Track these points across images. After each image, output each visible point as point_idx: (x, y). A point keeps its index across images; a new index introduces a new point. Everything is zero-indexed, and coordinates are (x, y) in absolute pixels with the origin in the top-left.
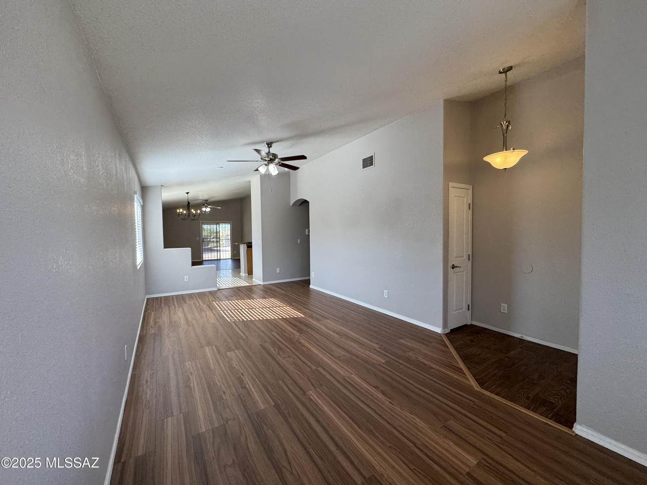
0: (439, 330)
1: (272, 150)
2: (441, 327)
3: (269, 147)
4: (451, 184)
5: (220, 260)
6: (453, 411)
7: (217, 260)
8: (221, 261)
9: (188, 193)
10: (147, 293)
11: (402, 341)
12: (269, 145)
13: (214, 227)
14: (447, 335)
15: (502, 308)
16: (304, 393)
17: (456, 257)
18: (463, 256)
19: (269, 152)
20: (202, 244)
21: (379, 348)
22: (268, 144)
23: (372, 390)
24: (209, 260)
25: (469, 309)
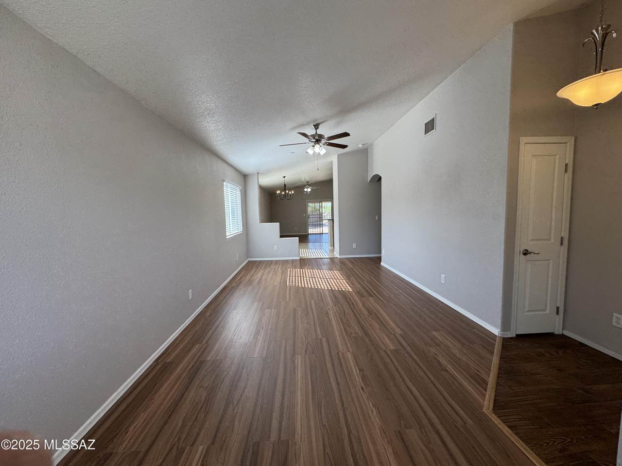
0: (496, 331)
1: (319, 132)
2: (500, 327)
3: (316, 129)
4: (524, 140)
5: (322, 234)
6: (425, 421)
7: (320, 234)
8: (324, 235)
9: (284, 177)
10: (248, 256)
11: (434, 333)
12: (316, 126)
13: (317, 205)
14: (505, 340)
15: (614, 320)
16: (294, 355)
17: (532, 240)
18: (549, 240)
19: (316, 133)
20: (308, 219)
21: (400, 335)
22: (314, 126)
23: (355, 371)
24: (315, 234)
25: (558, 313)
